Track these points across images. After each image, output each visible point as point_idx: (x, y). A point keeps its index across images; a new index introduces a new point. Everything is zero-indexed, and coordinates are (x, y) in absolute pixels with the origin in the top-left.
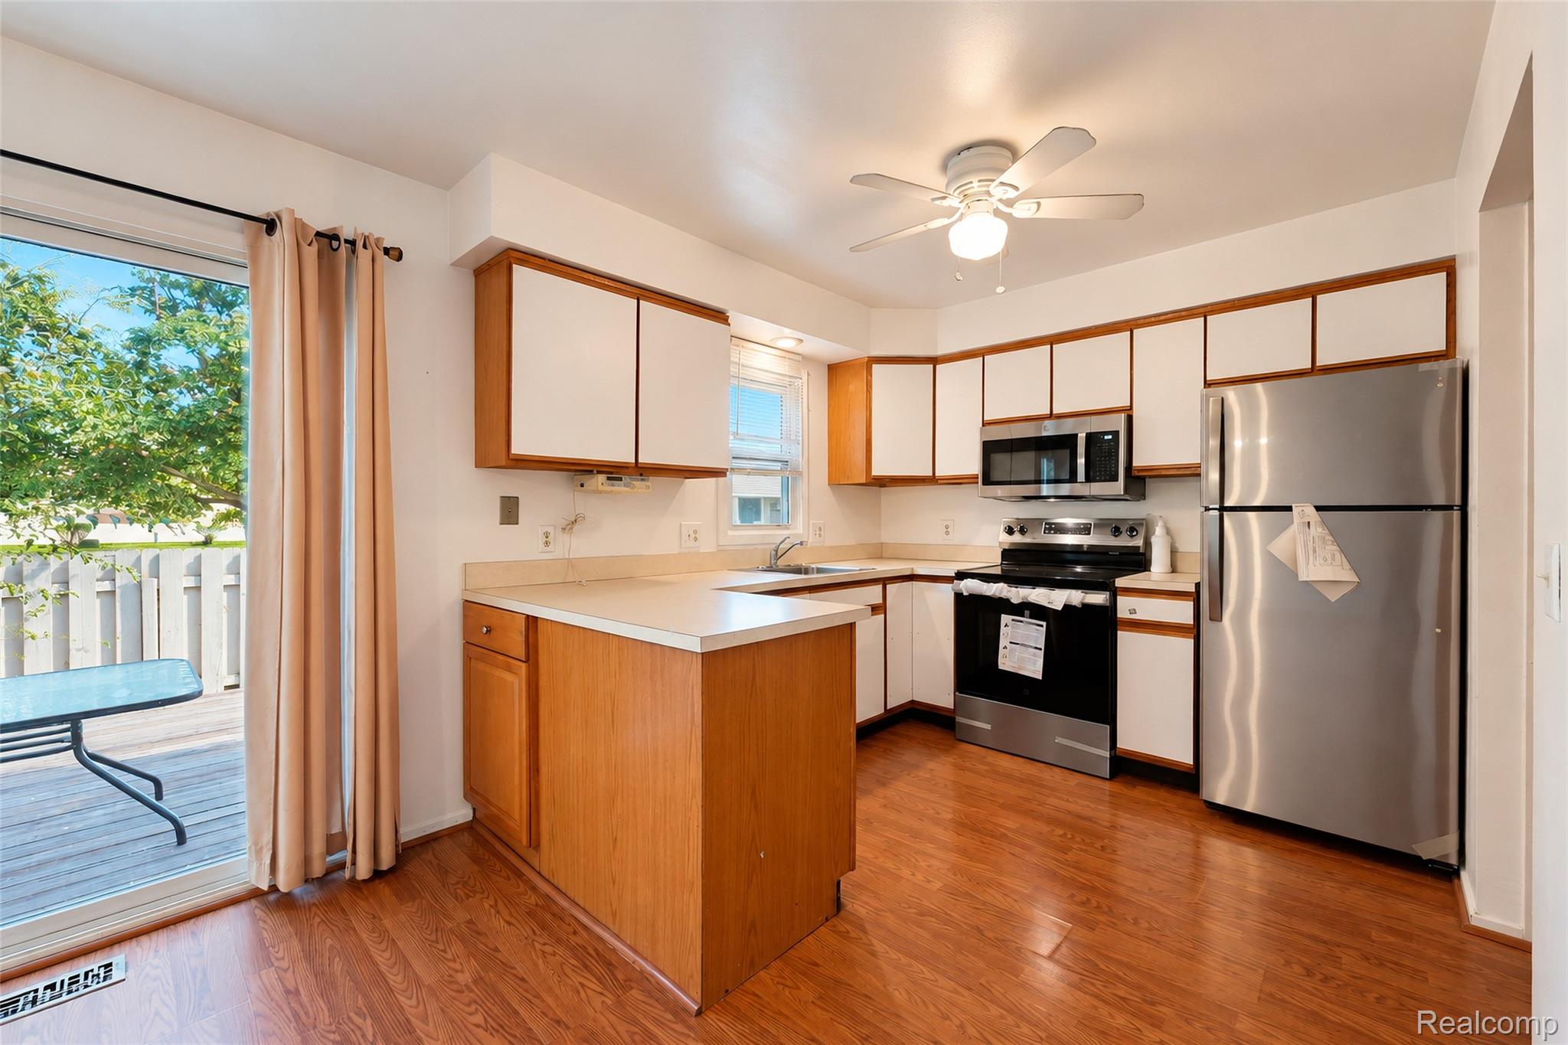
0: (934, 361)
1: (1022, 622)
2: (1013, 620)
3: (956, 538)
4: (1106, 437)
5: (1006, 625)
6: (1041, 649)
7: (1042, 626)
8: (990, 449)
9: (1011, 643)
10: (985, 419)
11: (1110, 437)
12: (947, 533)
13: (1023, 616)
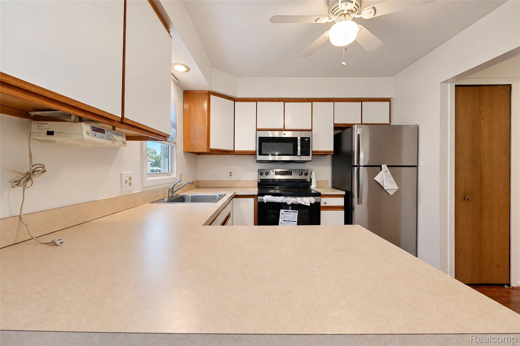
0: (235, 100)
1: (288, 211)
2: (285, 211)
3: (234, 178)
4: (306, 139)
5: (282, 214)
6: (296, 222)
7: (297, 212)
8: (262, 141)
9: (283, 221)
10: (257, 128)
11: (307, 139)
12: (231, 175)
13: (289, 209)
